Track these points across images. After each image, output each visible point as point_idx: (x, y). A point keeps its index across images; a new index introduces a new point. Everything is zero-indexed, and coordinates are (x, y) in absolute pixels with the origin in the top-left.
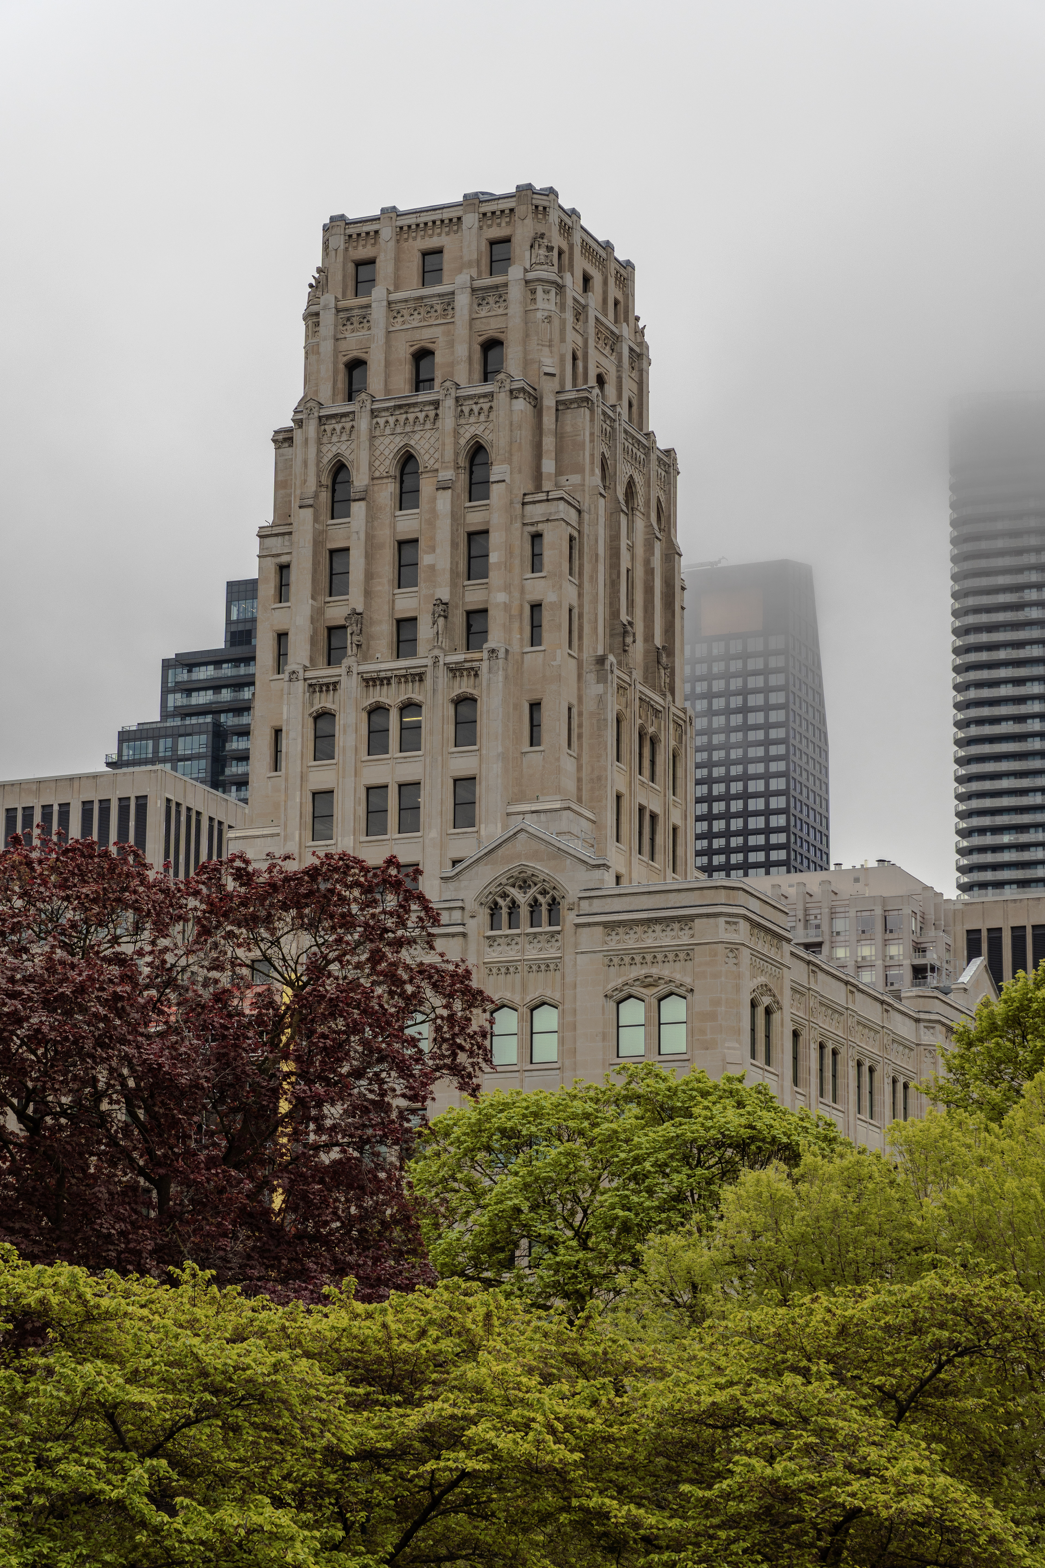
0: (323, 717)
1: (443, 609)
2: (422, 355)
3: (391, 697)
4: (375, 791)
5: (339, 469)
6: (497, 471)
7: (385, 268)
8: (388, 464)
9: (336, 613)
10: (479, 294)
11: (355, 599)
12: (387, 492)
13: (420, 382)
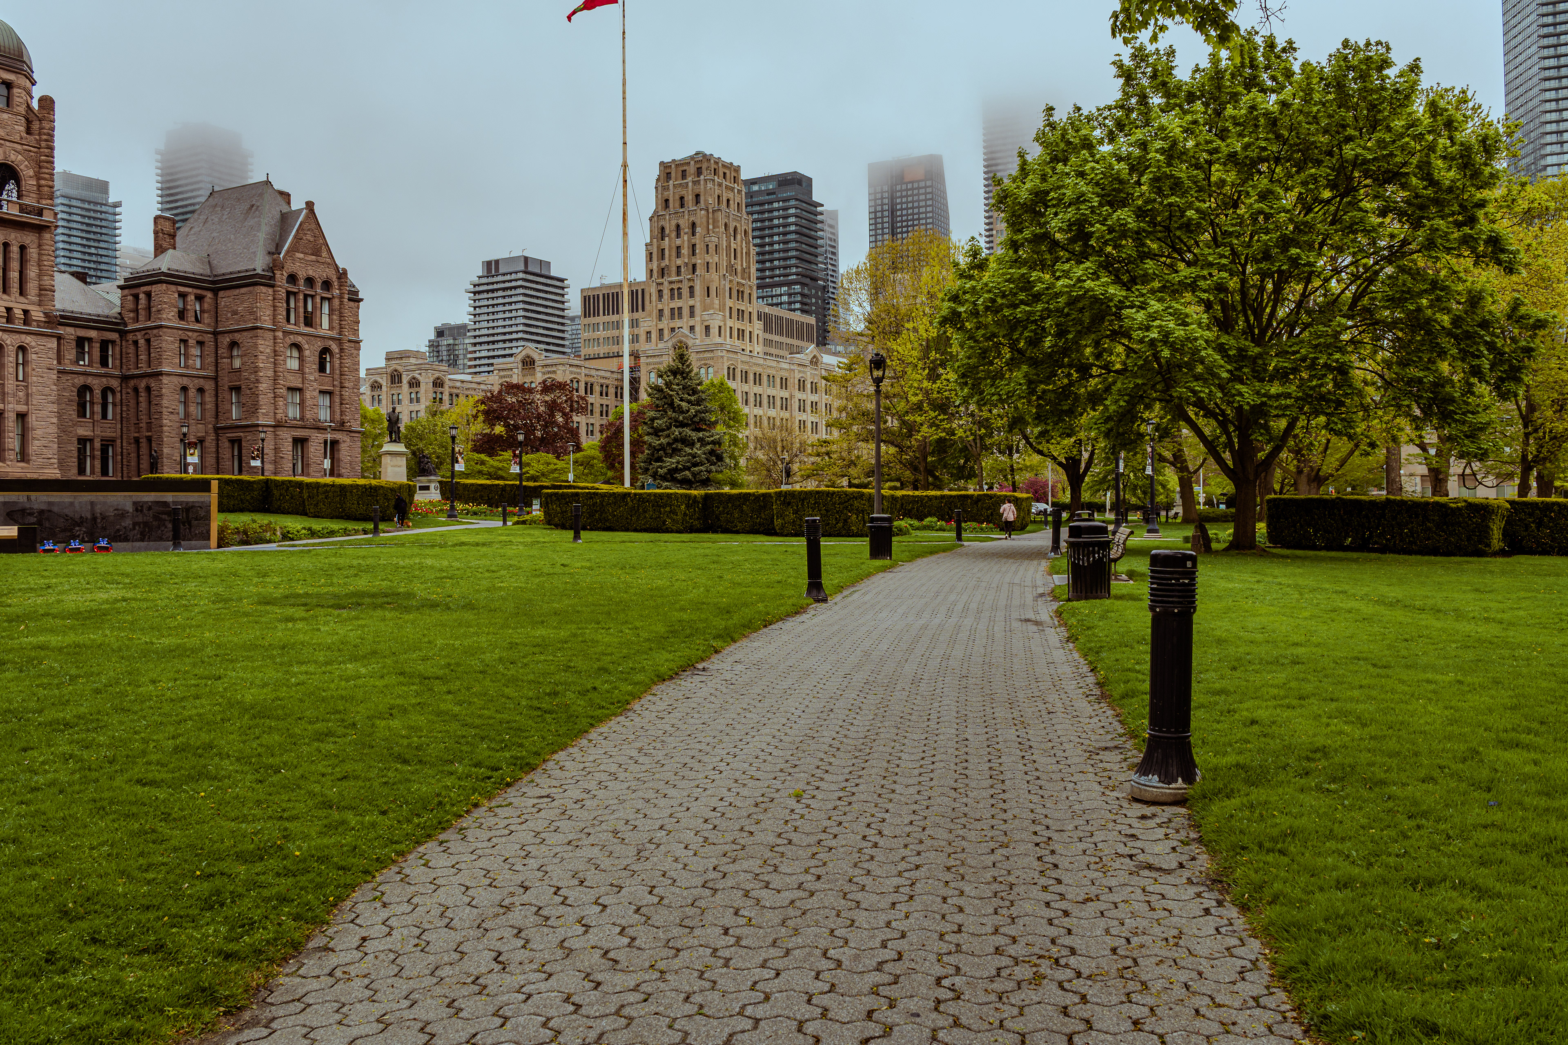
0: (660, 291)
1: (686, 264)
2: (682, 198)
3: (675, 286)
4: (672, 309)
5: (663, 229)
6: (698, 229)
7: (673, 175)
8: (673, 227)
9: (663, 265)
10: (694, 183)
11: (666, 262)
12: (674, 234)
13: (682, 206)
